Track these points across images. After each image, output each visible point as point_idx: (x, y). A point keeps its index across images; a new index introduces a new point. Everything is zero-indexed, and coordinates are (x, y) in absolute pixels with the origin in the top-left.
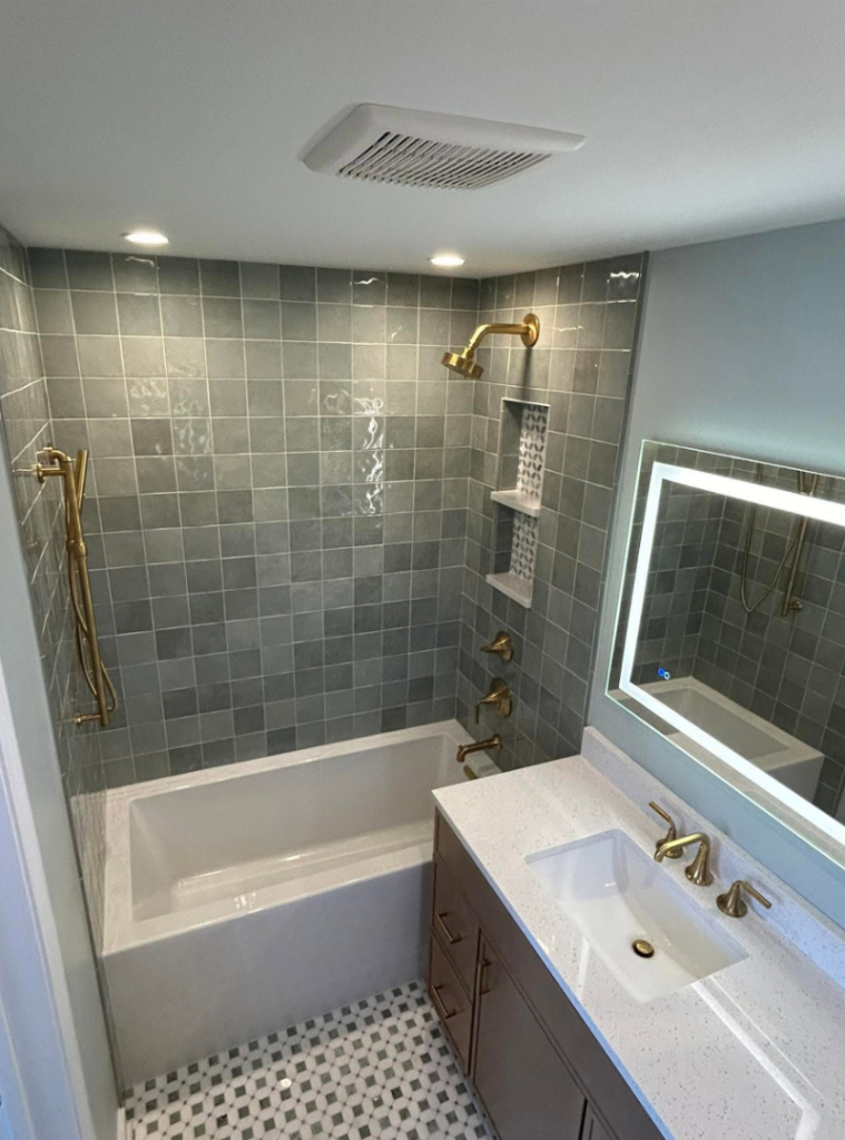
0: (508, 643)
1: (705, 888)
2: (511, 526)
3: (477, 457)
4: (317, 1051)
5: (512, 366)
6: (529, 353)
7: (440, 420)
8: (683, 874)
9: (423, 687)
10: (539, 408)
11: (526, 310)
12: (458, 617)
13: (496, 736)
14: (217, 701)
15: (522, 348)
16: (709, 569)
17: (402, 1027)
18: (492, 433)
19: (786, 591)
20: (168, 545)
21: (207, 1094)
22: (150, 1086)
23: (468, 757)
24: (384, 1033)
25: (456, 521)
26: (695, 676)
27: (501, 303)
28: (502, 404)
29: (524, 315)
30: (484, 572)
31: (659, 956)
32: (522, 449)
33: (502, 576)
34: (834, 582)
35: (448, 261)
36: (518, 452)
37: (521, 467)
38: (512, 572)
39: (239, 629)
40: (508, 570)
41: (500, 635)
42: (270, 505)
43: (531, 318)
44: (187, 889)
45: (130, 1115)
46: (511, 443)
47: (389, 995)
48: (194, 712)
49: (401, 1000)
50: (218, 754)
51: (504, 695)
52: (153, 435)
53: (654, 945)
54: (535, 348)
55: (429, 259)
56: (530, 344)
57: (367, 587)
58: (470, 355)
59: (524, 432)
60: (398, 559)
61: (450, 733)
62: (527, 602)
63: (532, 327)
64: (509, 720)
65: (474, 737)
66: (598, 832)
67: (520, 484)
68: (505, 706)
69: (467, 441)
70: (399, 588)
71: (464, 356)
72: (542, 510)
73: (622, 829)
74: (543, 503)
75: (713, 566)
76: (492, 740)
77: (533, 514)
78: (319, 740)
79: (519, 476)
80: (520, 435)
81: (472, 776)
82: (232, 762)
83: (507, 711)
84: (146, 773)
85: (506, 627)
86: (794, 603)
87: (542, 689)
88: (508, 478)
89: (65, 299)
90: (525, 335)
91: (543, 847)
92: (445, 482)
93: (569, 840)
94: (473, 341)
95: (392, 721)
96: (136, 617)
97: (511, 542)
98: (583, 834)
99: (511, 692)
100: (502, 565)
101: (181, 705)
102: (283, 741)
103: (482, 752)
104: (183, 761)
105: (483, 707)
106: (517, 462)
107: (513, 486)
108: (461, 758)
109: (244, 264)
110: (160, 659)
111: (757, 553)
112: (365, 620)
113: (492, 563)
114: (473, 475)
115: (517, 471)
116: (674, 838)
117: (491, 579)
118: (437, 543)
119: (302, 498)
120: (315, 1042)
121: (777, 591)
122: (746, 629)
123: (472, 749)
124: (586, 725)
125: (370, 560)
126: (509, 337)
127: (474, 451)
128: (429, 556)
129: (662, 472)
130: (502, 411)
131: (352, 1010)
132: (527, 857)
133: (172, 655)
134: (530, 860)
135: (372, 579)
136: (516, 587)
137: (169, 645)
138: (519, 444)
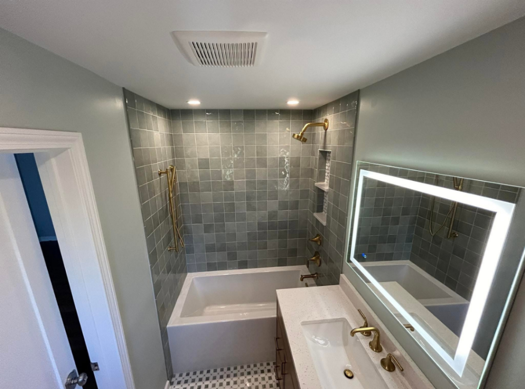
0: (319, 239)
1: (377, 353)
2: (323, 195)
3: (312, 171)
4: (235, 379)
5: (321, 138)
6: (326, 132)
7: (298, 158)
8: (368, 344)
9: (293, 252)
10: (328, 152)
11: (325, 118)
12: (306, 228)
13: (316, 273)
14: (222, 249)
15: (324, 131)
16: (416, 217)
17: (267, 378)
18: (316, 162)
19: (449, 228)
20: (207, 197)
21: (196, 384)
22: (181, 375)
23: (304, 279)
24: (260, 379)
25: (305, 194)
26: (410, 260)
27: (319, 116)
28: (318, 151)
29: (324, 120)
30: (314, 212)
31: (355, 378)
32: (327, 168)
33: (319, 214)
34: (473, 225)
35: (293, 103)
36: (325, 169)
37: (326, 174)
38: (323, 212)
39: (230, 225)
40: (322, 211)
41: (318, 235)
42: (241, 186)
43: (326, 120)
44: (208, 310)
45: (171, 383)
46: (322, 165)
47: (265, 364)
48: (215, 251)
49: (269, 367)
50: (222, 266)
51: (318, 258)
52: (204, 164)
53: (355, 373)
54: (327, 131)
55: (286, 102)
56: (326, 130)
57: (272, 215)
58: (302, 134)
59: (327, 161)
60: (284, 205)
61: (303, 270)
62: (324, 223)
63: (326, 124)
64: (320, 267)
65: (310, 272)
66: (336, 317)
67: (326, 181)
68: (318, 262)
69: (309, 165)
70: (284, 215)
71: (300, 135)
72: (329, 189)
73: (346, 318)
74: (329, 187)
75: (418, 216)
76: (314, 275)
77: (326, 191)
78: (255, 266)
79: (326, 177)
80: (326, 163)
81: (307, 286)
82: (226, 269)
83: (319, 264)
84: (200, 269)
85: (320, 232)
86: (454, 233)
87: (329, 258)
88: (322, 178)
89: (180, 123)
90: (324, 126)
91: (311, 319)
92: (301, 179)
93: (322, 318)
94: (303, 129)
95: (281, 263)
96: (198, 219)
97: (323, 202)
98: (329, 317)
99: (320, 258)
100: (320, 209)
101: (210, 249)
102: (243, 265)
103: (312, 279)
104: (211, 267)
105: (309, 261)
106: (325, 172)
107: (324, 181)
108: (302, 280)
109: (232, 110)
110: (205, 233)
111: (437, 211)
112: (272, 226)
113: (316, 209)
114: (311, 177)
115: (325, 175)
116: (367, 326)
117: (316, 215)
118: (298, 201)
119: (250, 184)
120: (235, 375)
121: (446, 228)
122: (432, 242)
123: (307, 277)
124: (342, 273)
125: (273, 205)
126: (320, 127)
127: (311, 169)
128: (295, 205)
129: (364, 173)
130: (318, 154)
131: (244, 367)
132: (303, 322)
133: (208, 232)
134: (304, 324)
135: (274, 212)
136: (322, 218)
137: (208, 229)
138: (325, 166)
